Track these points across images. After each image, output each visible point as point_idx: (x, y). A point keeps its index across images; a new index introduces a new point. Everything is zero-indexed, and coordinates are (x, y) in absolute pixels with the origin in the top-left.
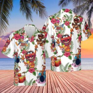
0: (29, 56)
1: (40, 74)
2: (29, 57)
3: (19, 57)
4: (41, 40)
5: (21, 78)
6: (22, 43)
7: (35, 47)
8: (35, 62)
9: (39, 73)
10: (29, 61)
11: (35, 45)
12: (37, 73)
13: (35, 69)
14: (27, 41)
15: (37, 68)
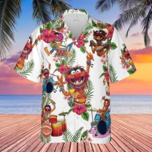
0: (73, 77)
1: (98, 117)
2: (74, 80)
3: (51, 81)
4: (99, 44)
5: (56, 125)
6: (58, 50)
7: (87, 57)
8: (86, 90)
9: (96, 115)
10: (75, 88)
11: (86, 54)
12: (92, 116)
13: (87, 106)
14: (70, 45)
15: (91, 103)
